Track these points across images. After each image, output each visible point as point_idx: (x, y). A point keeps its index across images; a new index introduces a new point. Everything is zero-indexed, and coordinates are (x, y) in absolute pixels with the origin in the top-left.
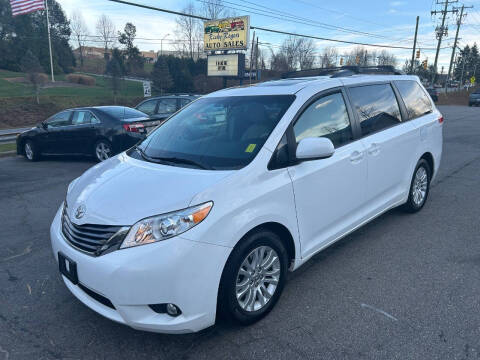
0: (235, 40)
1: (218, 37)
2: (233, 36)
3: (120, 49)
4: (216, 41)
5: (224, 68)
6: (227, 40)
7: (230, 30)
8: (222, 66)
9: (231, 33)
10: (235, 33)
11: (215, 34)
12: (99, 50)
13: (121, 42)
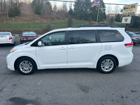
0: (132, 11)
1: (127, 11)
2: (131, 10)
3: (120, 14)
4: (126, 12)
5: (126, 21)
6: (129, 12)
7: (131, 8)
8: (126, 20)
9: (131, 9)
10: (132, 9)
11: (126, 10)
12: (114, 14)
13: (121, 11)
